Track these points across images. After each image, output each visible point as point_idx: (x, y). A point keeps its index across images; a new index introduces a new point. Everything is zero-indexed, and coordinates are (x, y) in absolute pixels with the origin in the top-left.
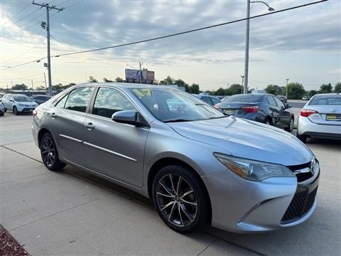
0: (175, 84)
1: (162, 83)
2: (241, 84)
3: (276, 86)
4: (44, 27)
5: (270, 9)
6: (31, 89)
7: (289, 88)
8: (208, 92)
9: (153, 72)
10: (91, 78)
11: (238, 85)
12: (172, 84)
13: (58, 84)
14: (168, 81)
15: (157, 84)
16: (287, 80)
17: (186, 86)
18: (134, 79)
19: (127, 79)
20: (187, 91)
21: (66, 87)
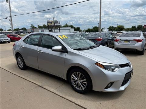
0: (69, 27)
3: (112, 27)
4: (7, 2)
6: (5, 31)
7: (118, 28)
9: (59, 22)
10: (32, 25)
11: (97, 27)
13: (17, 28)
14: (66, 26)
15: (61, 27)
16: (118, 24)
17: (74, 28)
18: (51, 25)
19: (48, 25)
20: (75, 30)
21: (21, 29)
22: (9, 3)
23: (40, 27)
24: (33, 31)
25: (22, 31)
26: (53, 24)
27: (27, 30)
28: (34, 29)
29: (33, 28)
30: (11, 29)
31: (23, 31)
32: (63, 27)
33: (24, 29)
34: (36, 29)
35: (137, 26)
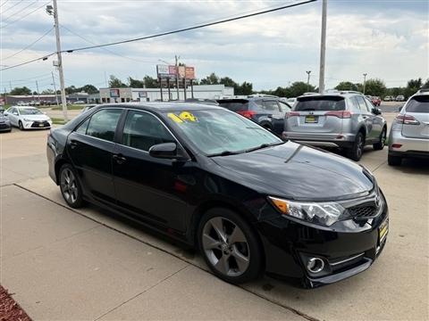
0: (221, 83)
1: (204, 82)
2: (306, 82)
3: (348, 83)
4: (50, 12)
6: (35, 93)
7: (367, 86)
8: (263, 92)
9: (193, 68)
10: (112, 77)
11: (302, 83)
12: (217, 84)
13: (70, 86)
14: (212, 80)
15: (197, 84)
16: (365, 75)
17: (235, 86)
18: (167, 79)
19: (160, 79)
20: (236, 93)
21: (80, 90)
22: (55, 17)
23: (135, 84)
24: (116, 94)
25: (84, 94)
27: (98, 92)
28: (120, 89)
29: (116, 85)
31: (86, 94)
32: (201, 84)
33: (90, 89)
34: (123, 89)
35: (424, 82)
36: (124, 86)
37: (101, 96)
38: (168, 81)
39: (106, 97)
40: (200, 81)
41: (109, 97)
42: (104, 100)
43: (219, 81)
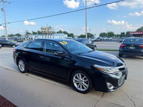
1: (58, 33)
3: (104, 33)
5: (96, 4)
7: (108, 34)
10: (26, 31)
12: (62, 33)
13: (11, 34)
14: (60, 32)
15: (54, 33)
17: (68, 34)
18: (45, 31)
19: (42, 31)
20: (68, 36)
21: (15, 35)
23: (34, 33)
24: (27, 37)
25: (16, 36)
26: (47, 30)
28: (29, 35)
29: (28, 33)
30: (4, 35)
33: (19, 35)
34: (30, 35)
36: (30, 34)
37: (22, 37)
38: (45, 32)
39: (24, 38)
40: (56, 32)
41: (25, 37)
42: (23, 38)
43: (63, 32)
